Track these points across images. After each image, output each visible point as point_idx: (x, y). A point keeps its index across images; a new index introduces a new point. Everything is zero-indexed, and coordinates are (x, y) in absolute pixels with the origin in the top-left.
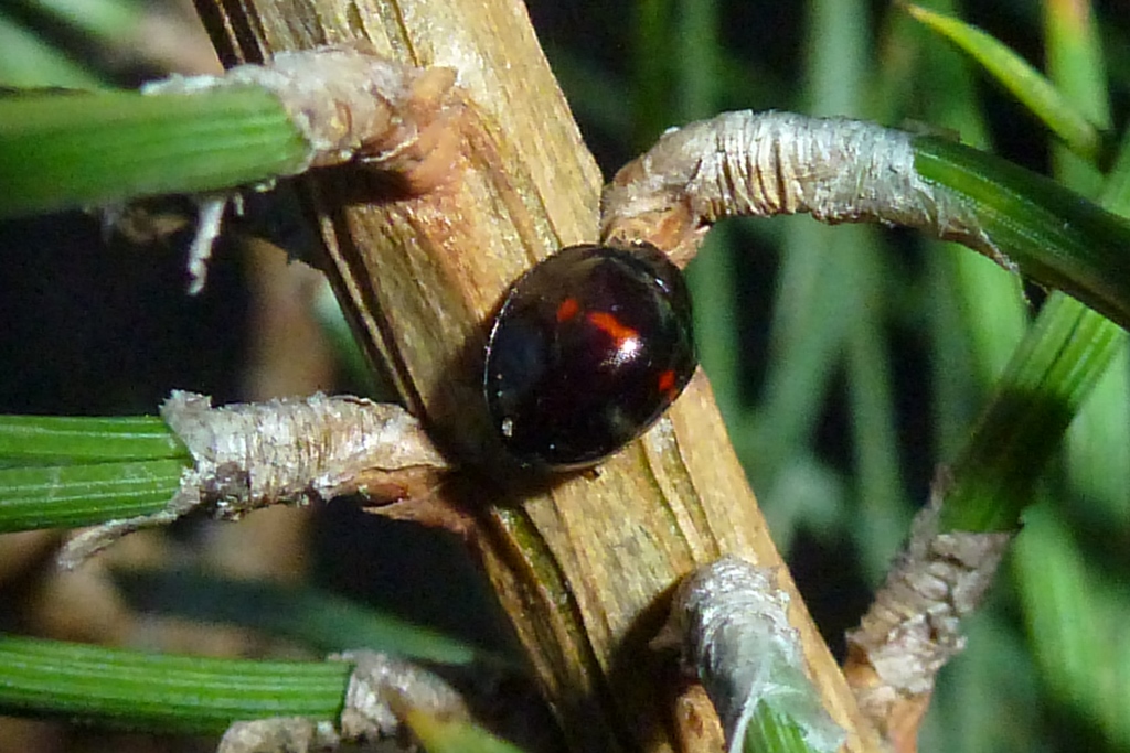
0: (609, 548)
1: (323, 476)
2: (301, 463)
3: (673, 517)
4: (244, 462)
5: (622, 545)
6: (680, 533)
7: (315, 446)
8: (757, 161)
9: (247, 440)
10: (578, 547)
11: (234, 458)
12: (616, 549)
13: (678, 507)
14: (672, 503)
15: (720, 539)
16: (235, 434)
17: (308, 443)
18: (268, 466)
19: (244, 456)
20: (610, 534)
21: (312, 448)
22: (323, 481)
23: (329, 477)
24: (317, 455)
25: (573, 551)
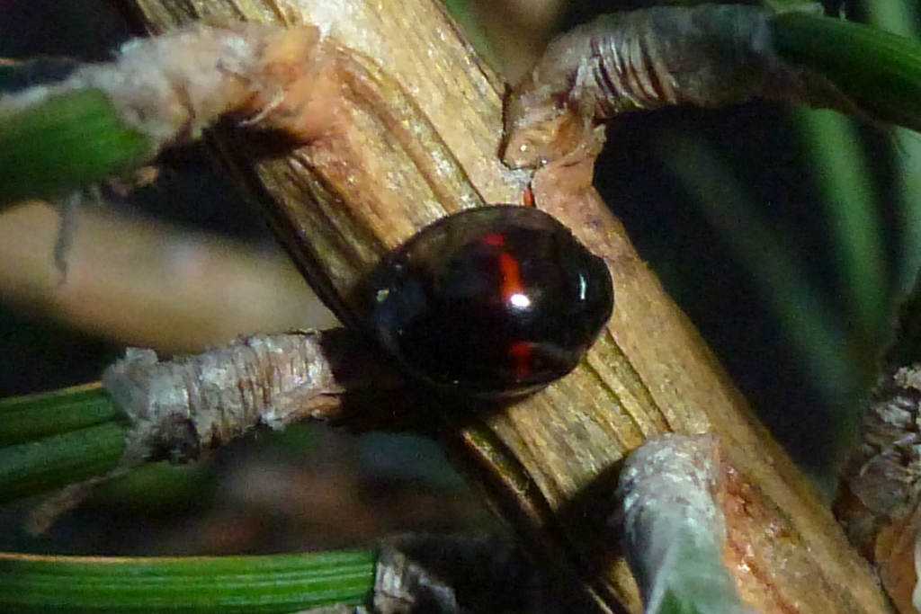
0: (558, 437)
1: (270, 411)
2: (245, 403)
3: (616, 398)
4: (189, 411)
5: (570, 431)
6: (625, 412)
7: (257, 384)
8: (630, 62)
9: (188, 390)
10: (527, 439)
11: (178, 410)
12: (564, 436)
13: (620, 389)
14: (613, 387)
15: (667, 411)
16: (176, 387)
17: (250, 382)
18: (214, 411)
19: (188, 405)
20: (556, 423)
21: (255, 386)
22: (270, 416)
23: (276, 410)
24: (261, 392)
25: (525, 444)
